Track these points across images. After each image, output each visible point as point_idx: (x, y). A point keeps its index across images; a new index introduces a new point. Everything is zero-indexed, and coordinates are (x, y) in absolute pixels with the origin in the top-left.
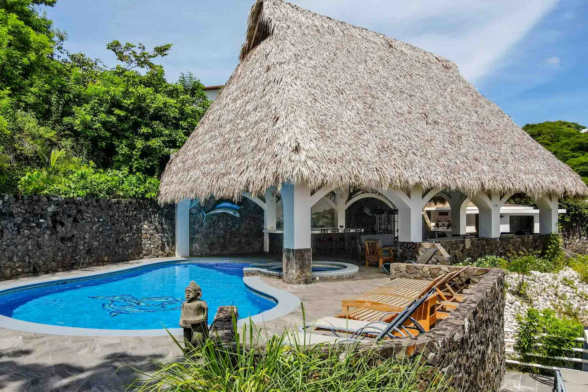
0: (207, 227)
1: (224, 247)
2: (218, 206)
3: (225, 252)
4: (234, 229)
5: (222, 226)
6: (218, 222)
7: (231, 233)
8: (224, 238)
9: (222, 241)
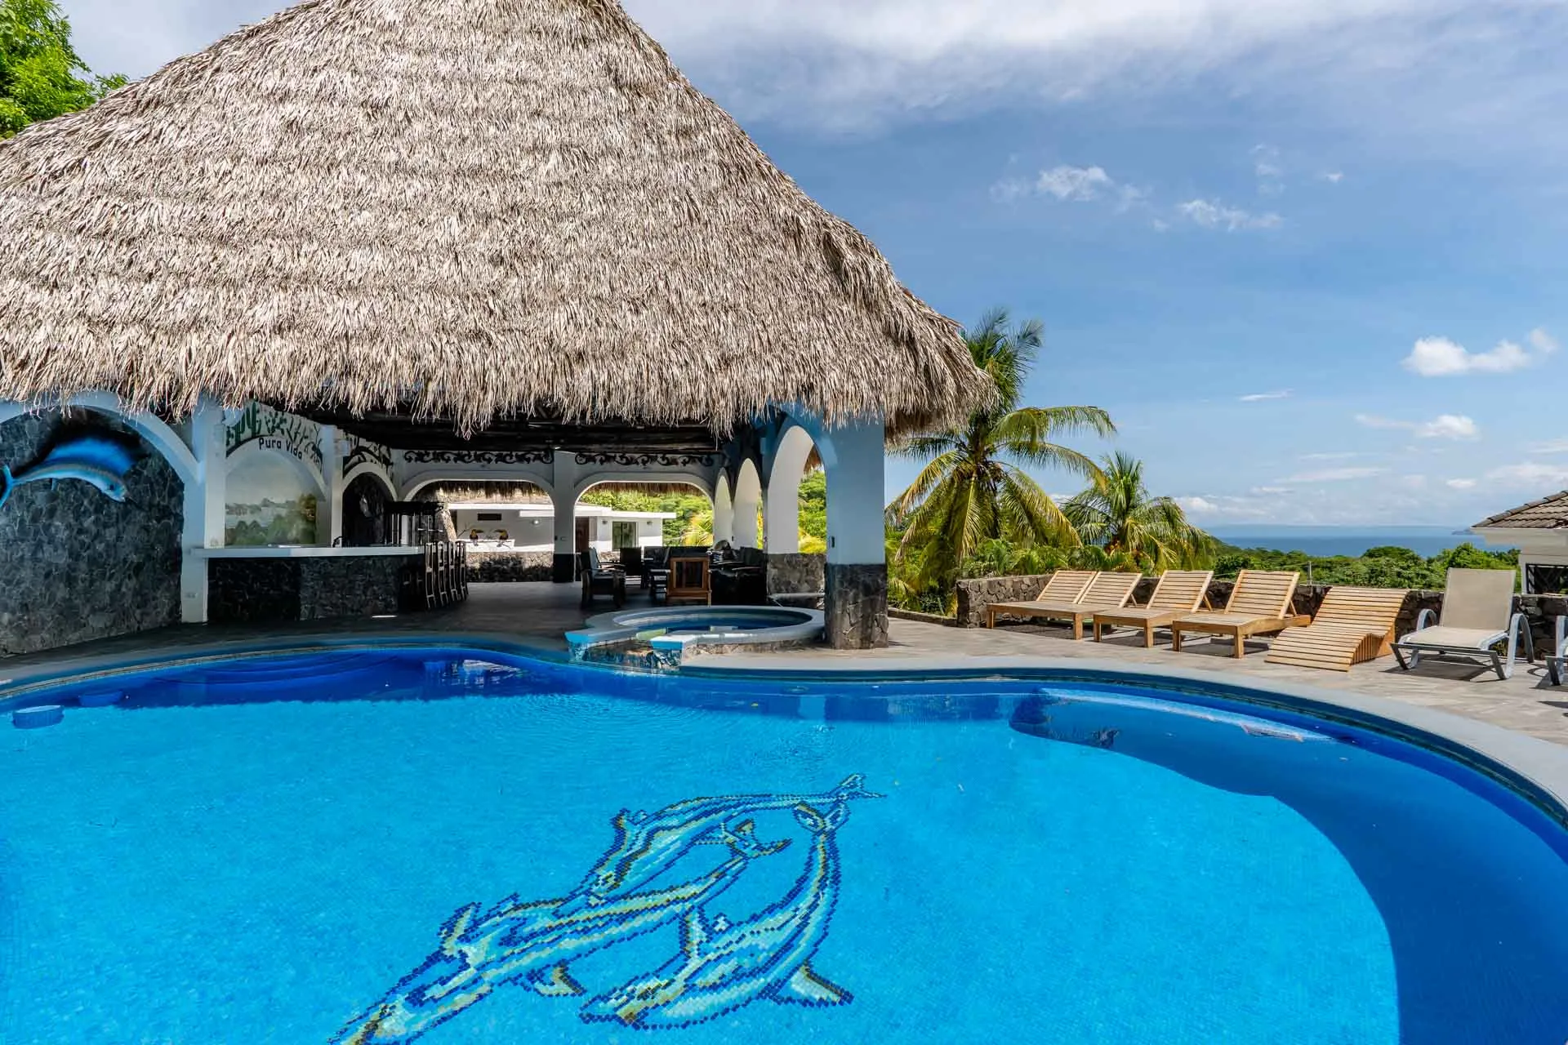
0: (10, 536)
1: (68, 615)
2: (60, 452)
3: (73, 637)
4: (100, 547)
5: (63, 535)
6: (52, 513)
7: (92, 561)
8: (70, 581)
9: (62, 592)
